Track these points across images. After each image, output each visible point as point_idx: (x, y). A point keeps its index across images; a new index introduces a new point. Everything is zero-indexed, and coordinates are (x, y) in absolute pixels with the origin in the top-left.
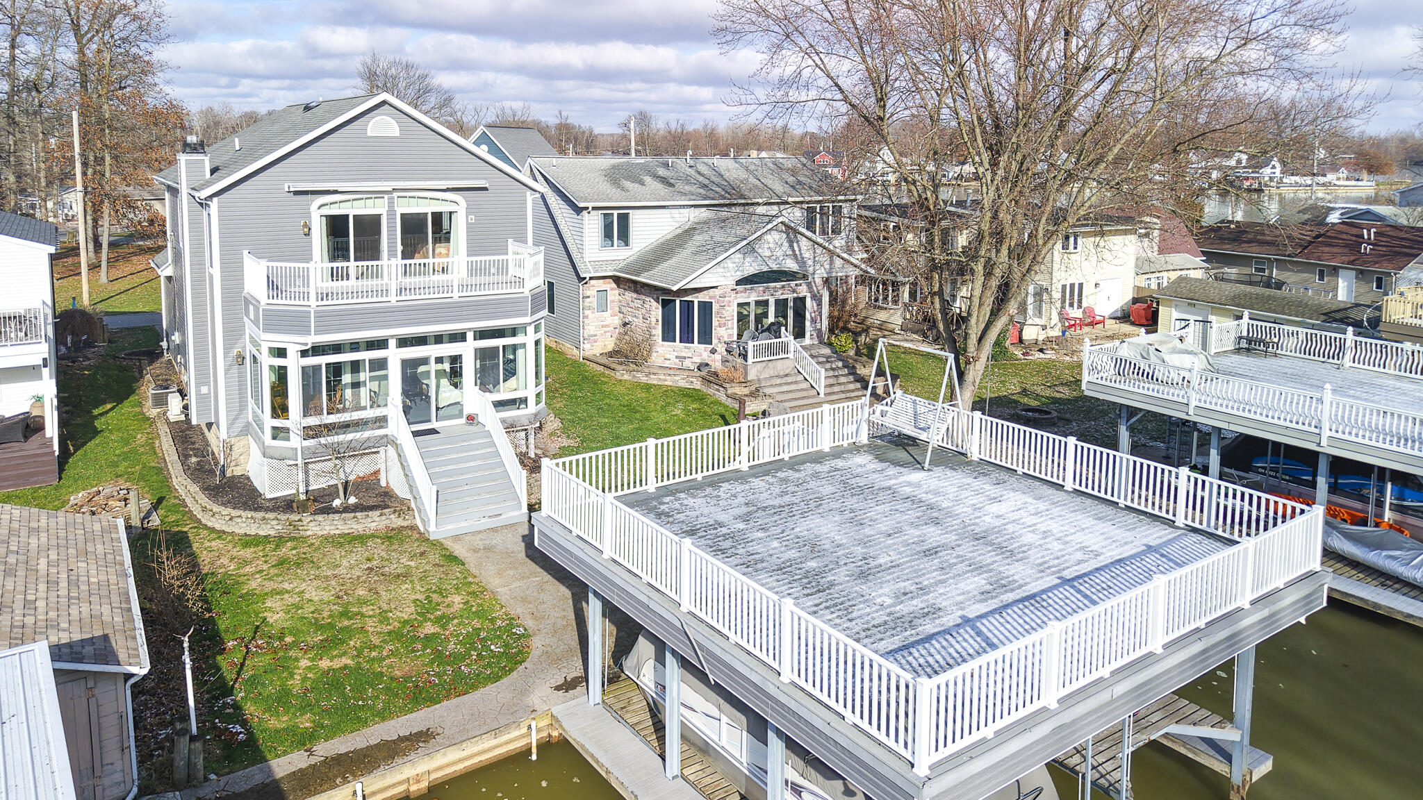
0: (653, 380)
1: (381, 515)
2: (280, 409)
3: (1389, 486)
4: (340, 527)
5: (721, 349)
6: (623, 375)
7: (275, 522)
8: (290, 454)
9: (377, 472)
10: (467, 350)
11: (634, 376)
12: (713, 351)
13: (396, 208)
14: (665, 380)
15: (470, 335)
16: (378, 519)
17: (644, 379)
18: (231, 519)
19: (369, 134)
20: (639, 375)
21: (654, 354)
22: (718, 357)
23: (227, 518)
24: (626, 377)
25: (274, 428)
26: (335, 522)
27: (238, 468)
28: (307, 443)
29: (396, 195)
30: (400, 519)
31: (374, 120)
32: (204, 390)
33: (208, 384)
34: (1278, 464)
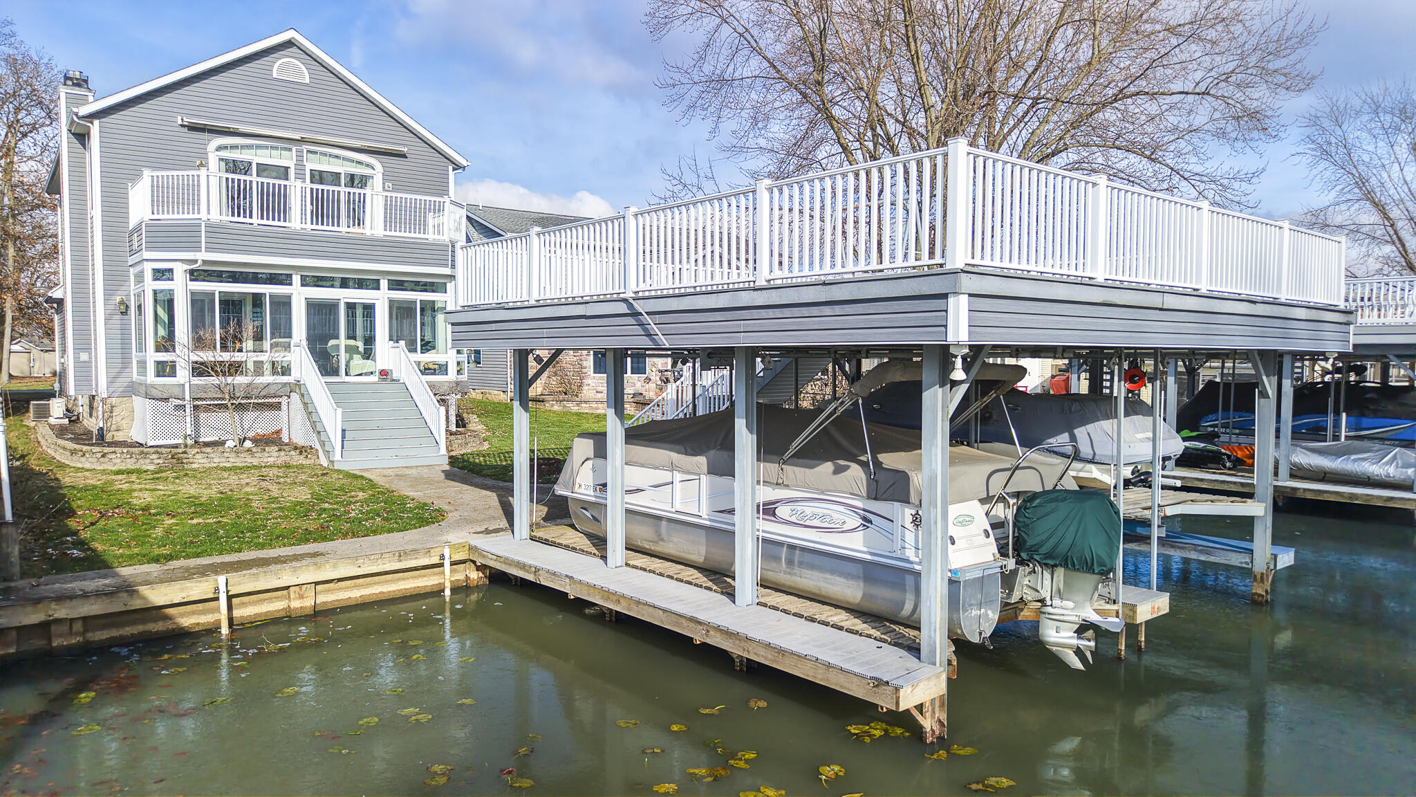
0: (585, 408)
1: (280, 450)
2: (167, 343)
3: (1344, 415)
4: (231, 460)
5: (655, 377)
6: (553, 405)
7: (155, 456)
8: (177, 392)
9: (278, 432)
10: (381, 298)
11: (564, 406)
12: (648, 380)
13: (305, 163)
14: (597, 409)
15: (384, 284)
16: (276, 454)
17: (575, 409)
18: (103, 456)
19: (275, 75)
20: (570, 405)
21: (585, 388)
22: (652, 385)
23: (99, 455)
24: (556, 408)
25: (158, 363)
26: (226, 455)
27: (120, 433)
28: (197, 381)
29: (305, 147)
30: (302, 457)
31: (280, 62)
32: (84, 357)
33: (88, 350)
34: (1229, 418)
